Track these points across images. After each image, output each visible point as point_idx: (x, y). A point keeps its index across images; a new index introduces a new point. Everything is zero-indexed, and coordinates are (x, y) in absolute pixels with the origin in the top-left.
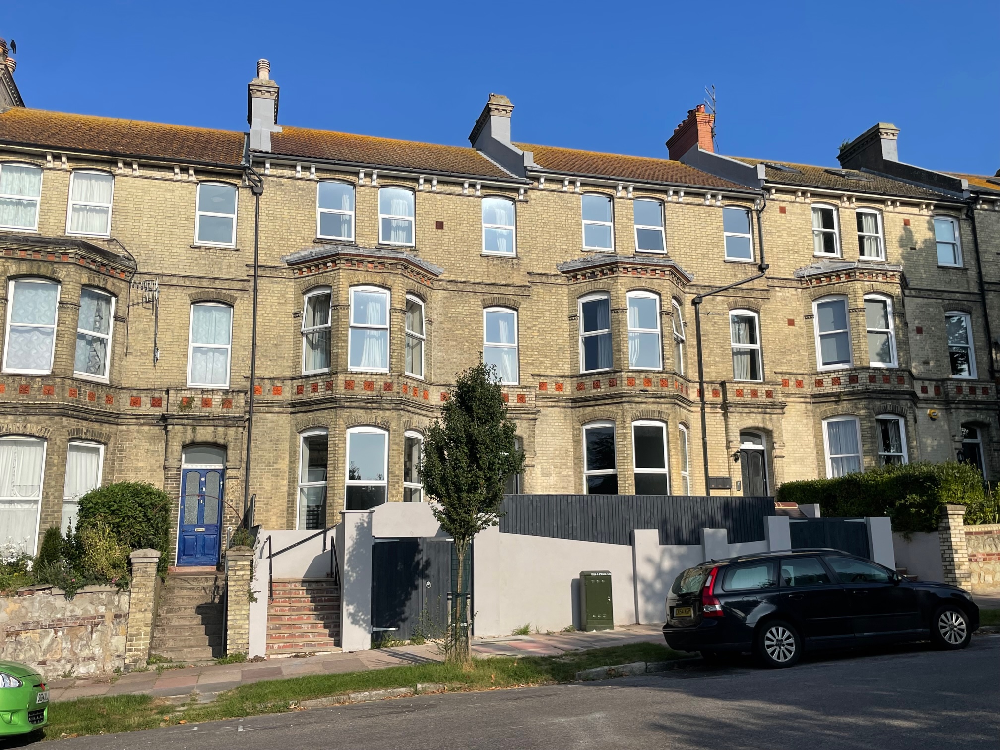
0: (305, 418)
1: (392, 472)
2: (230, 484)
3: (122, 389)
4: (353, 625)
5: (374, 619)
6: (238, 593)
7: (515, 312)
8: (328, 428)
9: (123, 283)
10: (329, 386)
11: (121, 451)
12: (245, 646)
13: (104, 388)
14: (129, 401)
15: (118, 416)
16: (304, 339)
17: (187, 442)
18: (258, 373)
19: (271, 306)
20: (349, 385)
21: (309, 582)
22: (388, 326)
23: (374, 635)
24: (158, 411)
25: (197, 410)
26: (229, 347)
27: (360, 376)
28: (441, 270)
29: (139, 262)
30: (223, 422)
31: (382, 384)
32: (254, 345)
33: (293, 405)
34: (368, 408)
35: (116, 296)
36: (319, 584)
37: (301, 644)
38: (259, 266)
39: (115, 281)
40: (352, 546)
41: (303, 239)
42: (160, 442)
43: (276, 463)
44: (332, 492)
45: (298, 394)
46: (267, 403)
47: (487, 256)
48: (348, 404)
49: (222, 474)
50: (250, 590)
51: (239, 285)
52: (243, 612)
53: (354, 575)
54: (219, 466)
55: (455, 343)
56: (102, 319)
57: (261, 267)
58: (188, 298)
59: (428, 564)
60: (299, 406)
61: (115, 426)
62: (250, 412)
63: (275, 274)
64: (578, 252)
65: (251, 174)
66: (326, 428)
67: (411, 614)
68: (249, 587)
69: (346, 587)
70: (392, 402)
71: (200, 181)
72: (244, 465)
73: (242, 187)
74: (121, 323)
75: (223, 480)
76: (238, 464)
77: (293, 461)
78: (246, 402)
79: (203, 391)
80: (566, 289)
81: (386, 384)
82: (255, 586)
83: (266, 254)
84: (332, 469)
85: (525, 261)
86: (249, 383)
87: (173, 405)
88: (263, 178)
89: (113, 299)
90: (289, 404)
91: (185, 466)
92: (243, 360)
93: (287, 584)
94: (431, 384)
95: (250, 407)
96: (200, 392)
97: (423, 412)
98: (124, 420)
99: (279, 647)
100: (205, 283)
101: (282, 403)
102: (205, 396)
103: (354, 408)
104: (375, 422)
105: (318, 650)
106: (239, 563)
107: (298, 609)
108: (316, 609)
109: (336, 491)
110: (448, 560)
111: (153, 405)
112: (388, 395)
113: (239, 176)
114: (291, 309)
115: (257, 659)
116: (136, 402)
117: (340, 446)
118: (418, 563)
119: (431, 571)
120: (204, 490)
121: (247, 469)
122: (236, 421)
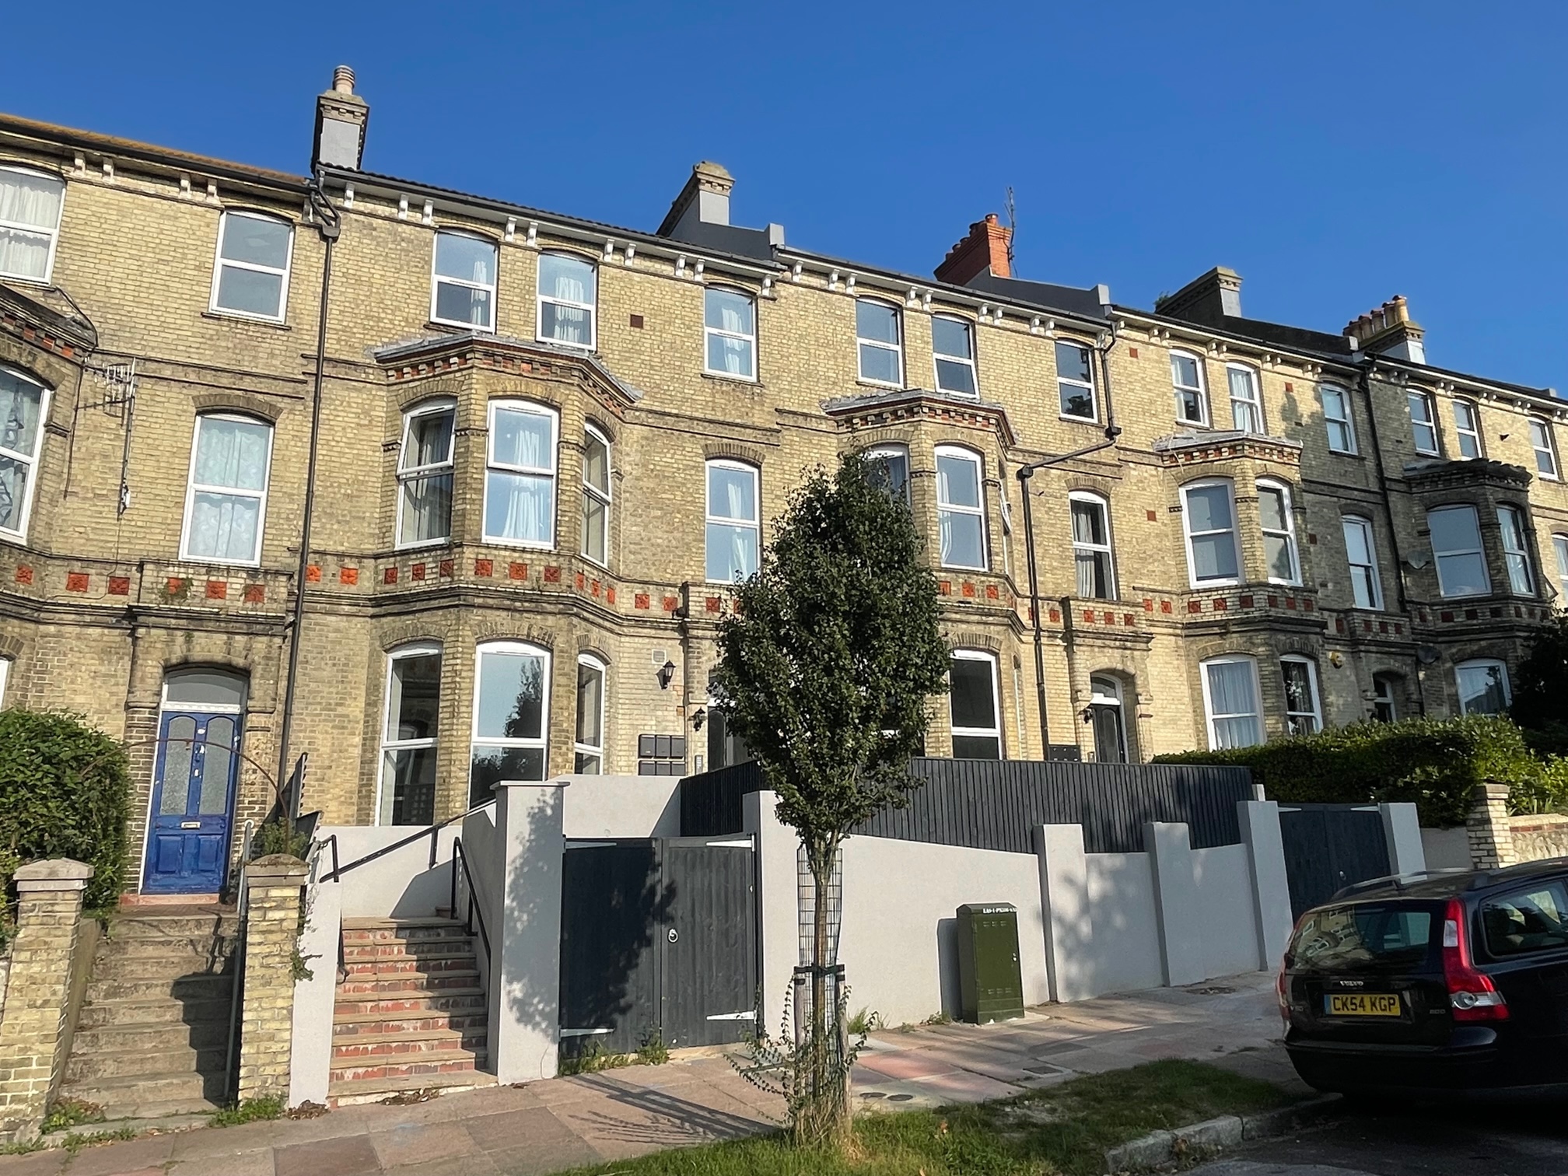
0: (399, 624)
1: (555, 725)
2: (253, 740)
3: (51, 557)
4: (522, 1026)
5: (564, 1011)
6: (269, 960)
7: (756, 471)
8: (442, 642)
9: (68, 365)
10: (446, 569)
11: (43, 672)
12: (282, 1081)
13: (16, 552)
14: (65, 581)
15: (40, 606)
16: (402, 488)
17: (174, 661)
18: (315, 543)
19: (344, 429)
20: (483, 567)
21: (413, 929)
22: (553, 472)
23: (564, 1045)
24: (120, 602)
25: (196, 600)
26: (263, 495)
27: (503, 553)
28: (639, 394)
29: (103, 334)
30: (245, 627)
31: (542, 569)
32: (310, 493)
33: (376, 602)
34: (516, 610)
35: (52, 388)
36: (432, 932)
37: (405, 1067)
38: (325, 359)
39: (53, 359)
40: (521, 857)
41: (406, 320)
42: (122, 658)
43: (341, 705)
44: (447, 757)
45: (386, 582)
46: (330, 597)
47: (712, 378)
48: (479, 601)
49: (239, 724)
50: (297, 952)
51: (288, 388)
52: (280, 1003)
53: (525, 917)
54: (234, 709)
55: (659, 513)
56: (21, 427)
57: (330, 360)
58: (192, 403)
59: (671, 891)
60: (387, 604)
61: (32, 626)
62: (296, 612)
63: (353, 375)
64: (852, 385)
65: (322, 205)
66: (438, 643)
67: (638, 998)
68: (295, 946)
69: (507, 943)
70: (558, 599)
71: (228, 208)
72: (280, 707)
73: (301, 225)
74: (59, 438)
75: (239, 734)
76: (270, 703)
77: (373, 702)
78: (290, 593)
79: (210, 568)
80: (834, 440)
81: (548, 569)
82: (308, 943)
83: (339, 341)
84: (447, 715)
85: (772, 390)
86: (298, 561)
87: (151, 590)
88: (341, 214)
89: (47, 394)
90: (370, 600)
91: (167, 705)
92: (288, 519)
93: (366, 933)
94: (619, 579)
95: (297, 602)
96: (204, 570)
97: (607, 624)
98: (51, 615)
99: (356, 1076)
100: (225, 380)
101: (357, 599)
102: (213, 579)
103: (491, 607)
104: (528, 635)
105: (446, 1083)
106: (275, 893)
107: (393, 986)
108: (430, 986)
109: (453, 757)
110: (710, 885)
111: (112, 591)
112: (552, 589)
113: (298, 206)
114: (380, 437)
115: (309, 1109)
116: (78, 583)
117: (464, 674)
118: (652, 891)
119: (679, 908)
120: (202, 751)
121: (287, 714)
122: (267, 626)
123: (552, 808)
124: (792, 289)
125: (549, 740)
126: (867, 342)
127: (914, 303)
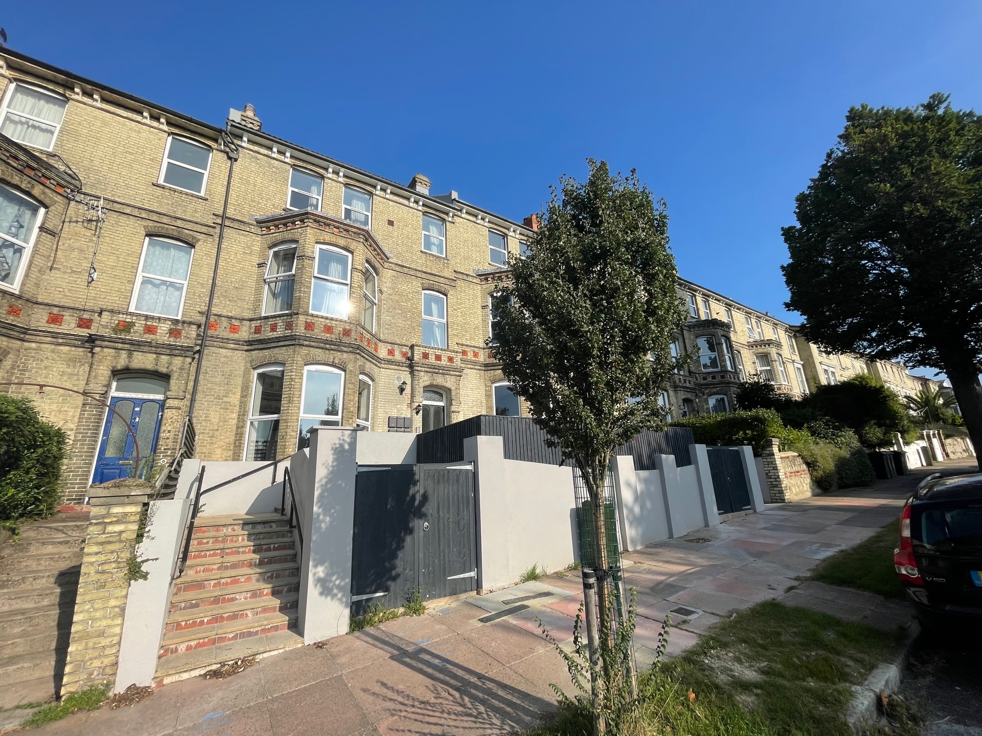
0: (261, 355)
1: (346, 409)
2: (170, 414)
3: (37, 303)
4: (323, 598)
5: (354, 582)
6: (106, 567)
7: (445, 297)
8: (285, 364)
9: (59, 196)
10: (289, 326)
11: (24, 370)
12: (109, 671)
13: (8, 297)
14: (46, 318)
15: (25, 331)
16: (267, 286)
17: (119, 367)
18: (215, 310)
19: (236, 253)
20: (309, 326)
21: (254, 524)
22: (348, 282)
23: (354, 607)
24: (84, 332)
25: (137, 333)
26: (186, 283)
27: (320, 320)
28: (391, 255)
29: (86, 184)
30: (168, 351)
31: (341, 329)
32: (214, 284)
33: (250, 343)
34: (327, 349)
35: (46, 207)
36: (267, 525)
37: (231, 636)
38: (226, 218)
39: (47, 190)
40: (326, 477)
41: (274, 205)
42: (83, 365)
43: (226, 396)
44: (285, 424)
45: (256, 333)
46: (222, 338)
47: (426, 253)
48: (307, 343)
49: (162, 405)
50: (135, 557)
51: (204, 229)
52: (113, 602)
53: (328, 519)
54: (160, 397)
55: (400, 312)
56: (22, 227)
57: (229, 218)
58: (143, 229)
59: (425, 498)
60: (256, 344)
61: (19, 342)
62: (201, 345)
63: (242, 227)
64: (487, 264)
65: (229, 143)
66: (283, 364)
67: (404, 569)
68: (132, 553)
69: (314, 538)
70: (349, 345)
71: (173, 133)
72: (188, 396)
73: (217, 150)
74: (49, 236)
75: (163, 411)
76: (181, 394)
77: (245, 395)
78: (198, 335)
79: (147, 317)
80: (479, 287)
81: (344, 330)
82: (144, 549)
83: (235, 210)
84: (286, 402)
85: (452, 262)
86: (204, 319)
87: (106, 327)
88: (240, 149)
89: (42, 211)
90: (246, 342)
91: (113, 393)
92: (200, 296)
93: (221, 528)
94: (380, 341)
95: (202, 340)
96: (143, 318)
97: (373, 361)
98: (34, 337)
99: (189, 648)
100: (165, 220)
101: (238, 341)
102: (149, 323)
103: (313, 347)
104: (333, 362)
105: (262, 650)
106: (116, 510)
107: (234, 566)
108: (261, 563)
109: (289, 424)
110: (448, 493)
111: (79, 326)
112: (346, 340)
113: (216, 140)
114: (257, 260)
115: (136, 694)
116: (55, 319)
117: (296, 380)
118: (413, 498)
119: (430, 508)
120: (137, 419)
121: (193, 400)
122: (184, 351)
123: (349, 444)
124: (461, 220)
125: (342, 417)
126: (492, 247)
127: (511, 234)
